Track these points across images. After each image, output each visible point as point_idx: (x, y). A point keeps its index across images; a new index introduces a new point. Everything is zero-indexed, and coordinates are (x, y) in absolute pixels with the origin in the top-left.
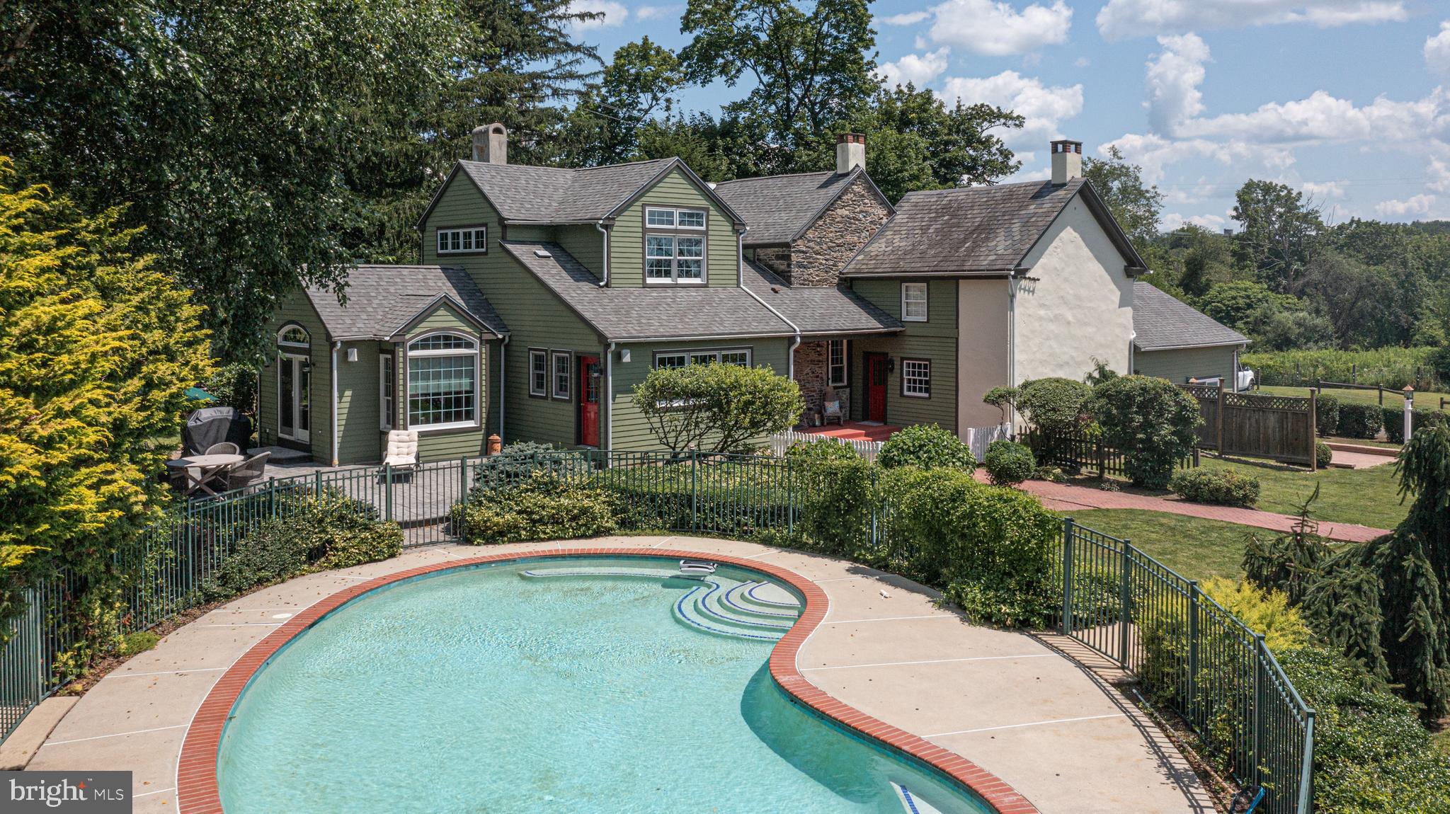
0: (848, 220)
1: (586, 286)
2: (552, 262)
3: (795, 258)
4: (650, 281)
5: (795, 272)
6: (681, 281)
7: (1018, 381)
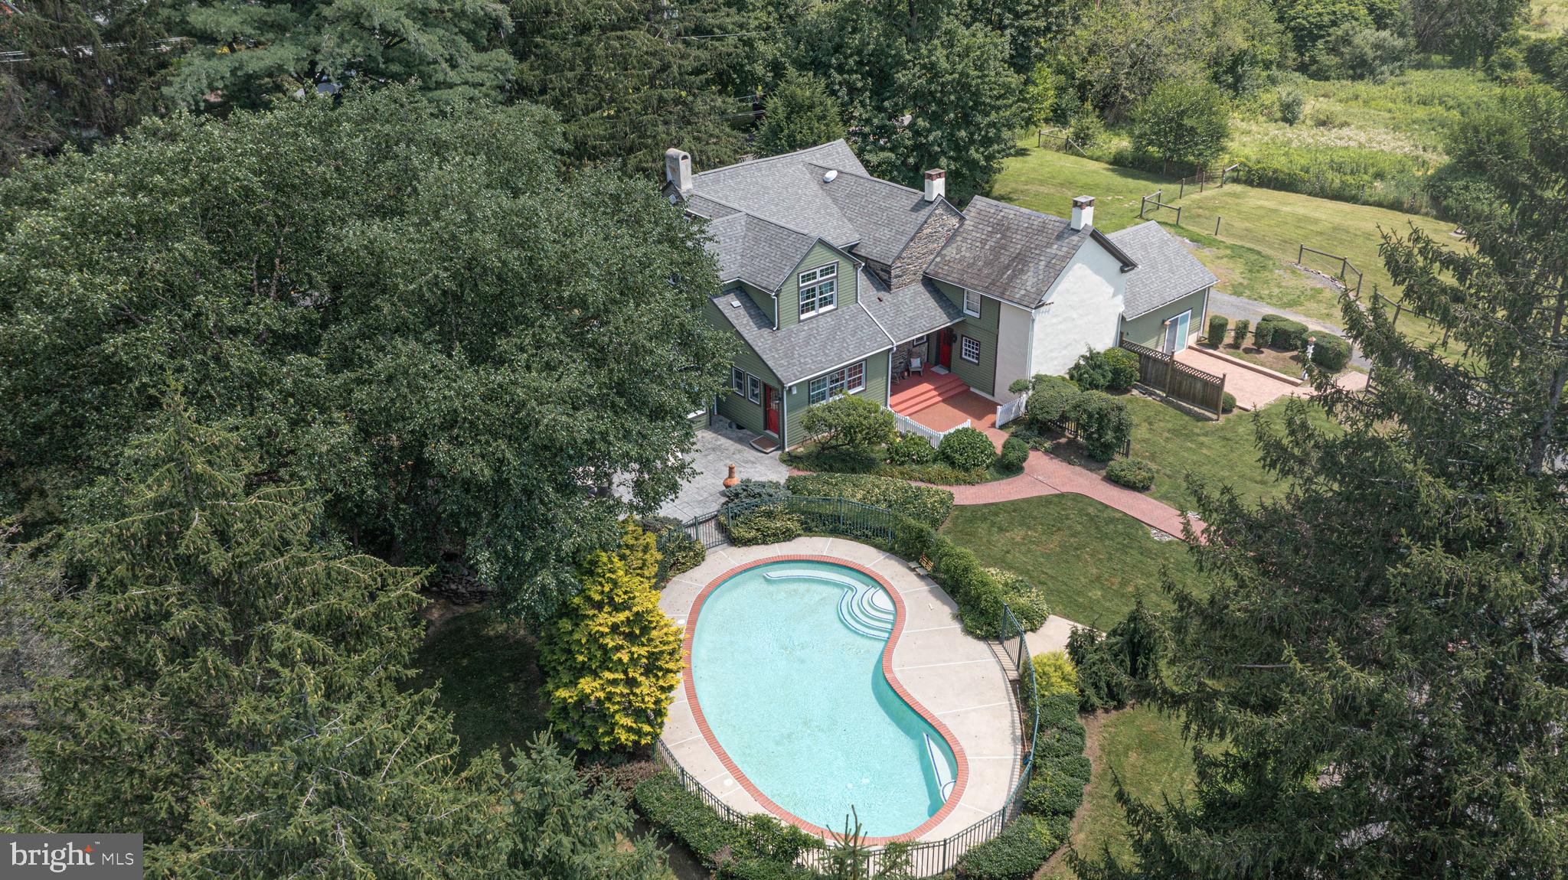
0: (931, 235)
1: (766, 332)
2: (742, 311)
3: (893, 273)
4: (803, 317)
5: (894, 281)
6: (822, 310)
7: (1033, 373)
